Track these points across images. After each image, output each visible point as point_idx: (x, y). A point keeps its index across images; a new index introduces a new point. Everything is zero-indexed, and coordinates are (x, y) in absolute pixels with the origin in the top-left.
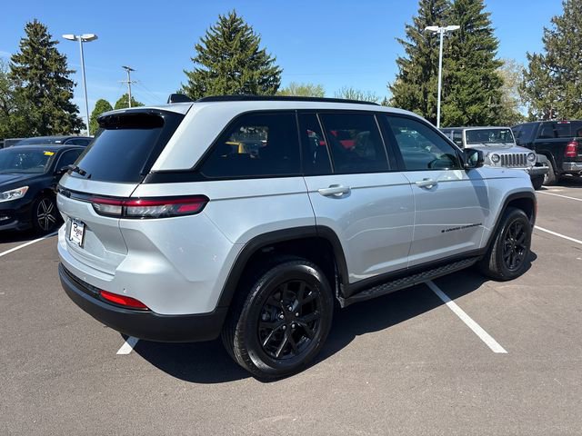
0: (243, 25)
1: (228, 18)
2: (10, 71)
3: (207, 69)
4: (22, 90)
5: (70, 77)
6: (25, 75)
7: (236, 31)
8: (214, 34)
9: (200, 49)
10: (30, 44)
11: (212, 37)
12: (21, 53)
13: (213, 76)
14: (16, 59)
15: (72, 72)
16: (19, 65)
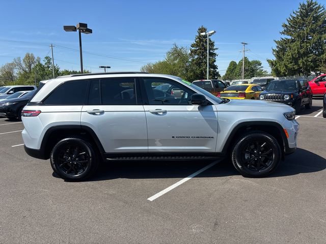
0: (317, 6)
1: (306, 4)
2: (190, 52)
3: (289, 37)
4: (194, 60)
5: (215, 52)
6: (195, 53)
7: (312, 10)
8: (295, 16)
9: (286, 26)
10: (199, 38)
11: (294, 18)
12: (195, 43)
13: (293, 41)
14: (193, 46)
15: (217, 49)
16: (193, 49)
